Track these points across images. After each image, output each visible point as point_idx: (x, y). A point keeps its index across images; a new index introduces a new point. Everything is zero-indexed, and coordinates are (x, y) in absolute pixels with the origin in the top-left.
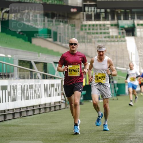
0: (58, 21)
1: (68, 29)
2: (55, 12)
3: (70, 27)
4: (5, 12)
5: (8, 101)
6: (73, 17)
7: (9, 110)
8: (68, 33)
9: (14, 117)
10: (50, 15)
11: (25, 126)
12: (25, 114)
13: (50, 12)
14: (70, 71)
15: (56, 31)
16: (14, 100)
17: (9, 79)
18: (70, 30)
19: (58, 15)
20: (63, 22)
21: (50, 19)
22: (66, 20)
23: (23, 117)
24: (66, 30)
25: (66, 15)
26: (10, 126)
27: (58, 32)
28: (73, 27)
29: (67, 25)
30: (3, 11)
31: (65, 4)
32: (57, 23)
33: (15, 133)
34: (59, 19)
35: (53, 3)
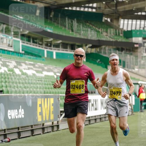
0: (126, 53)
1: (133, 59)
2: (124, 47)
3: (134, 58)
4: (89, 47)
5: (92, 110)
6: (136, 50)
7: (92, 117)
8: (133, 62)
9: (96, 122)
10: (120, 49)
11: (103, 128)
12: (103, 119)
13: (120, 47)
14: (73, 88)
15: (124, 60)
16: (96, 109)
17: (92, 94)
18: (134, 60)
19: (126, 49)
20: (129, 54)
21: (120, 52)
22: (131, 53)
23: (102, 121)
24: (132, 60)
25: (131, 49)
26: (93, 128)
27: (126, 61)
28: (136, 58)
29: (132, 56)
30: (87, 47)
31: (130, 41)
32: (125, 55)
33: (97, 133)
34: (127, 51)
35: (122, 41)
